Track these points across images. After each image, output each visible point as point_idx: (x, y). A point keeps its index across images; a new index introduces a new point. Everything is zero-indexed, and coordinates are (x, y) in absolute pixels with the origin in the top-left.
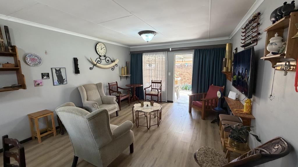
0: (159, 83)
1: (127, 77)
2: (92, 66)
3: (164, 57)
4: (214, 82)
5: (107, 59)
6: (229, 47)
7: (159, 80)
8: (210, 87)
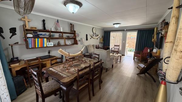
0: (118, 46)
1: (102, 43)
2: (91, 37)
3: (121, 34)
4: (147, 46)
5: (96, 34)
6: (156, 29)
7: (118, 44)
8: (145, 48)
